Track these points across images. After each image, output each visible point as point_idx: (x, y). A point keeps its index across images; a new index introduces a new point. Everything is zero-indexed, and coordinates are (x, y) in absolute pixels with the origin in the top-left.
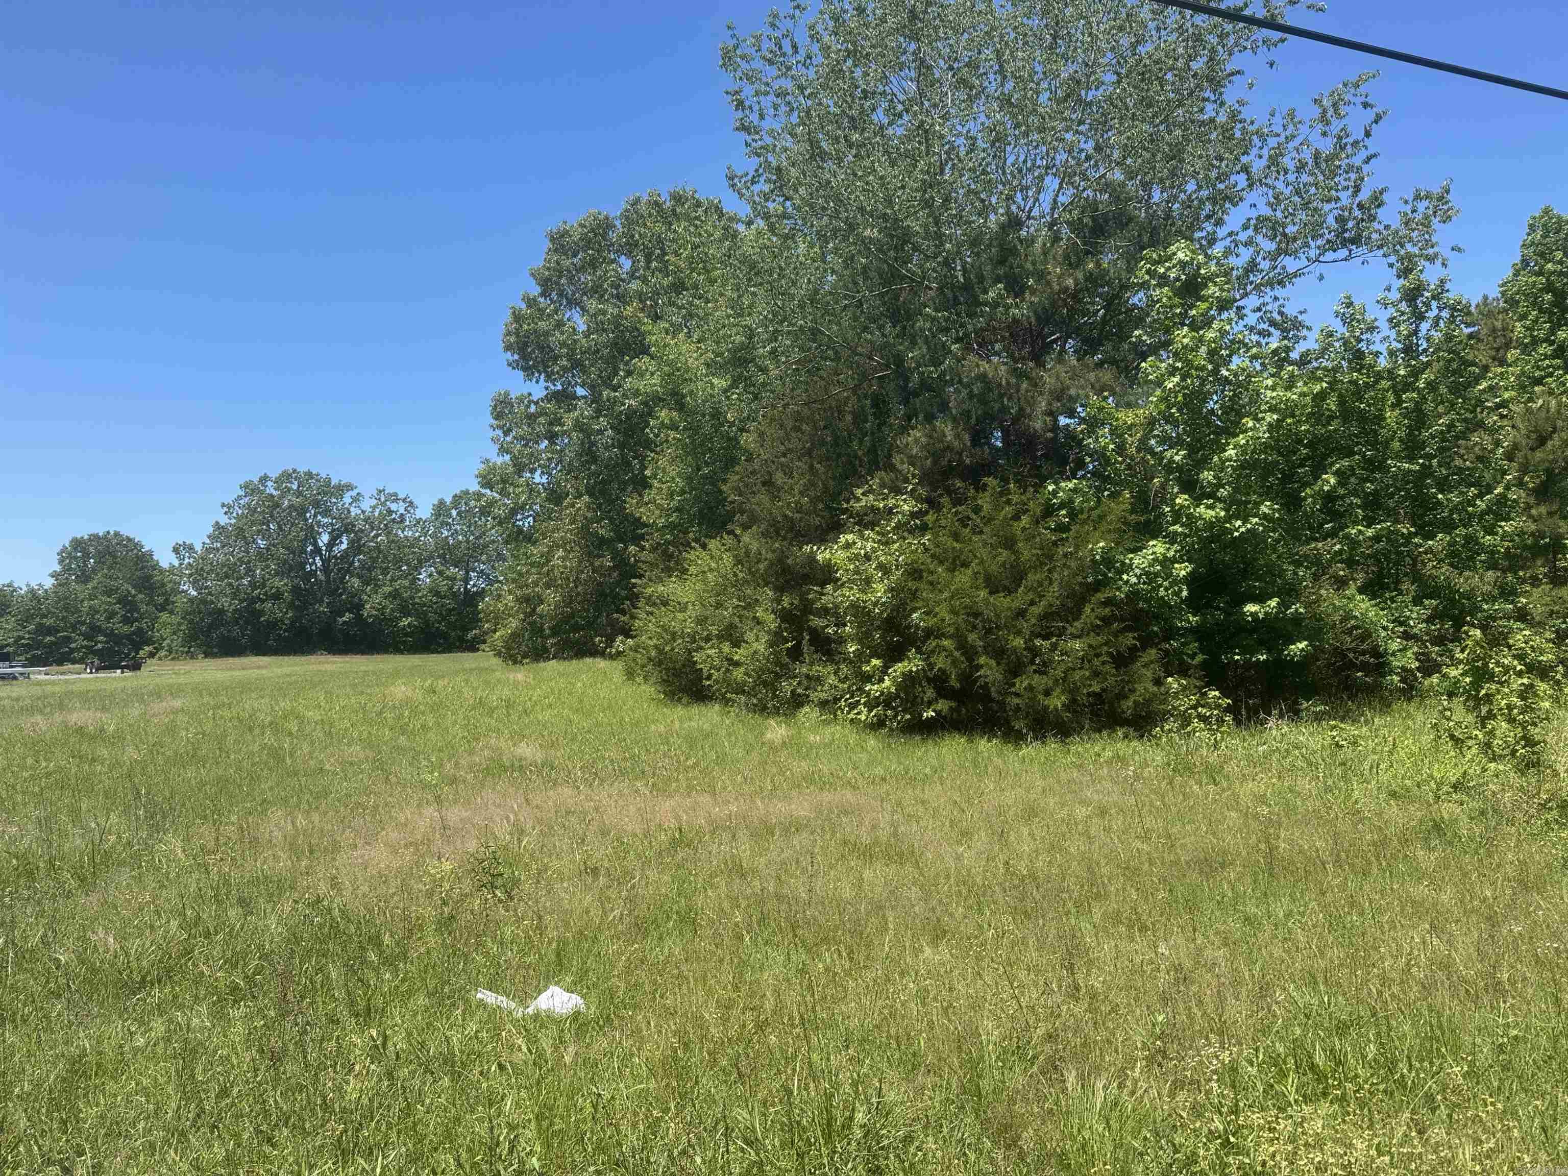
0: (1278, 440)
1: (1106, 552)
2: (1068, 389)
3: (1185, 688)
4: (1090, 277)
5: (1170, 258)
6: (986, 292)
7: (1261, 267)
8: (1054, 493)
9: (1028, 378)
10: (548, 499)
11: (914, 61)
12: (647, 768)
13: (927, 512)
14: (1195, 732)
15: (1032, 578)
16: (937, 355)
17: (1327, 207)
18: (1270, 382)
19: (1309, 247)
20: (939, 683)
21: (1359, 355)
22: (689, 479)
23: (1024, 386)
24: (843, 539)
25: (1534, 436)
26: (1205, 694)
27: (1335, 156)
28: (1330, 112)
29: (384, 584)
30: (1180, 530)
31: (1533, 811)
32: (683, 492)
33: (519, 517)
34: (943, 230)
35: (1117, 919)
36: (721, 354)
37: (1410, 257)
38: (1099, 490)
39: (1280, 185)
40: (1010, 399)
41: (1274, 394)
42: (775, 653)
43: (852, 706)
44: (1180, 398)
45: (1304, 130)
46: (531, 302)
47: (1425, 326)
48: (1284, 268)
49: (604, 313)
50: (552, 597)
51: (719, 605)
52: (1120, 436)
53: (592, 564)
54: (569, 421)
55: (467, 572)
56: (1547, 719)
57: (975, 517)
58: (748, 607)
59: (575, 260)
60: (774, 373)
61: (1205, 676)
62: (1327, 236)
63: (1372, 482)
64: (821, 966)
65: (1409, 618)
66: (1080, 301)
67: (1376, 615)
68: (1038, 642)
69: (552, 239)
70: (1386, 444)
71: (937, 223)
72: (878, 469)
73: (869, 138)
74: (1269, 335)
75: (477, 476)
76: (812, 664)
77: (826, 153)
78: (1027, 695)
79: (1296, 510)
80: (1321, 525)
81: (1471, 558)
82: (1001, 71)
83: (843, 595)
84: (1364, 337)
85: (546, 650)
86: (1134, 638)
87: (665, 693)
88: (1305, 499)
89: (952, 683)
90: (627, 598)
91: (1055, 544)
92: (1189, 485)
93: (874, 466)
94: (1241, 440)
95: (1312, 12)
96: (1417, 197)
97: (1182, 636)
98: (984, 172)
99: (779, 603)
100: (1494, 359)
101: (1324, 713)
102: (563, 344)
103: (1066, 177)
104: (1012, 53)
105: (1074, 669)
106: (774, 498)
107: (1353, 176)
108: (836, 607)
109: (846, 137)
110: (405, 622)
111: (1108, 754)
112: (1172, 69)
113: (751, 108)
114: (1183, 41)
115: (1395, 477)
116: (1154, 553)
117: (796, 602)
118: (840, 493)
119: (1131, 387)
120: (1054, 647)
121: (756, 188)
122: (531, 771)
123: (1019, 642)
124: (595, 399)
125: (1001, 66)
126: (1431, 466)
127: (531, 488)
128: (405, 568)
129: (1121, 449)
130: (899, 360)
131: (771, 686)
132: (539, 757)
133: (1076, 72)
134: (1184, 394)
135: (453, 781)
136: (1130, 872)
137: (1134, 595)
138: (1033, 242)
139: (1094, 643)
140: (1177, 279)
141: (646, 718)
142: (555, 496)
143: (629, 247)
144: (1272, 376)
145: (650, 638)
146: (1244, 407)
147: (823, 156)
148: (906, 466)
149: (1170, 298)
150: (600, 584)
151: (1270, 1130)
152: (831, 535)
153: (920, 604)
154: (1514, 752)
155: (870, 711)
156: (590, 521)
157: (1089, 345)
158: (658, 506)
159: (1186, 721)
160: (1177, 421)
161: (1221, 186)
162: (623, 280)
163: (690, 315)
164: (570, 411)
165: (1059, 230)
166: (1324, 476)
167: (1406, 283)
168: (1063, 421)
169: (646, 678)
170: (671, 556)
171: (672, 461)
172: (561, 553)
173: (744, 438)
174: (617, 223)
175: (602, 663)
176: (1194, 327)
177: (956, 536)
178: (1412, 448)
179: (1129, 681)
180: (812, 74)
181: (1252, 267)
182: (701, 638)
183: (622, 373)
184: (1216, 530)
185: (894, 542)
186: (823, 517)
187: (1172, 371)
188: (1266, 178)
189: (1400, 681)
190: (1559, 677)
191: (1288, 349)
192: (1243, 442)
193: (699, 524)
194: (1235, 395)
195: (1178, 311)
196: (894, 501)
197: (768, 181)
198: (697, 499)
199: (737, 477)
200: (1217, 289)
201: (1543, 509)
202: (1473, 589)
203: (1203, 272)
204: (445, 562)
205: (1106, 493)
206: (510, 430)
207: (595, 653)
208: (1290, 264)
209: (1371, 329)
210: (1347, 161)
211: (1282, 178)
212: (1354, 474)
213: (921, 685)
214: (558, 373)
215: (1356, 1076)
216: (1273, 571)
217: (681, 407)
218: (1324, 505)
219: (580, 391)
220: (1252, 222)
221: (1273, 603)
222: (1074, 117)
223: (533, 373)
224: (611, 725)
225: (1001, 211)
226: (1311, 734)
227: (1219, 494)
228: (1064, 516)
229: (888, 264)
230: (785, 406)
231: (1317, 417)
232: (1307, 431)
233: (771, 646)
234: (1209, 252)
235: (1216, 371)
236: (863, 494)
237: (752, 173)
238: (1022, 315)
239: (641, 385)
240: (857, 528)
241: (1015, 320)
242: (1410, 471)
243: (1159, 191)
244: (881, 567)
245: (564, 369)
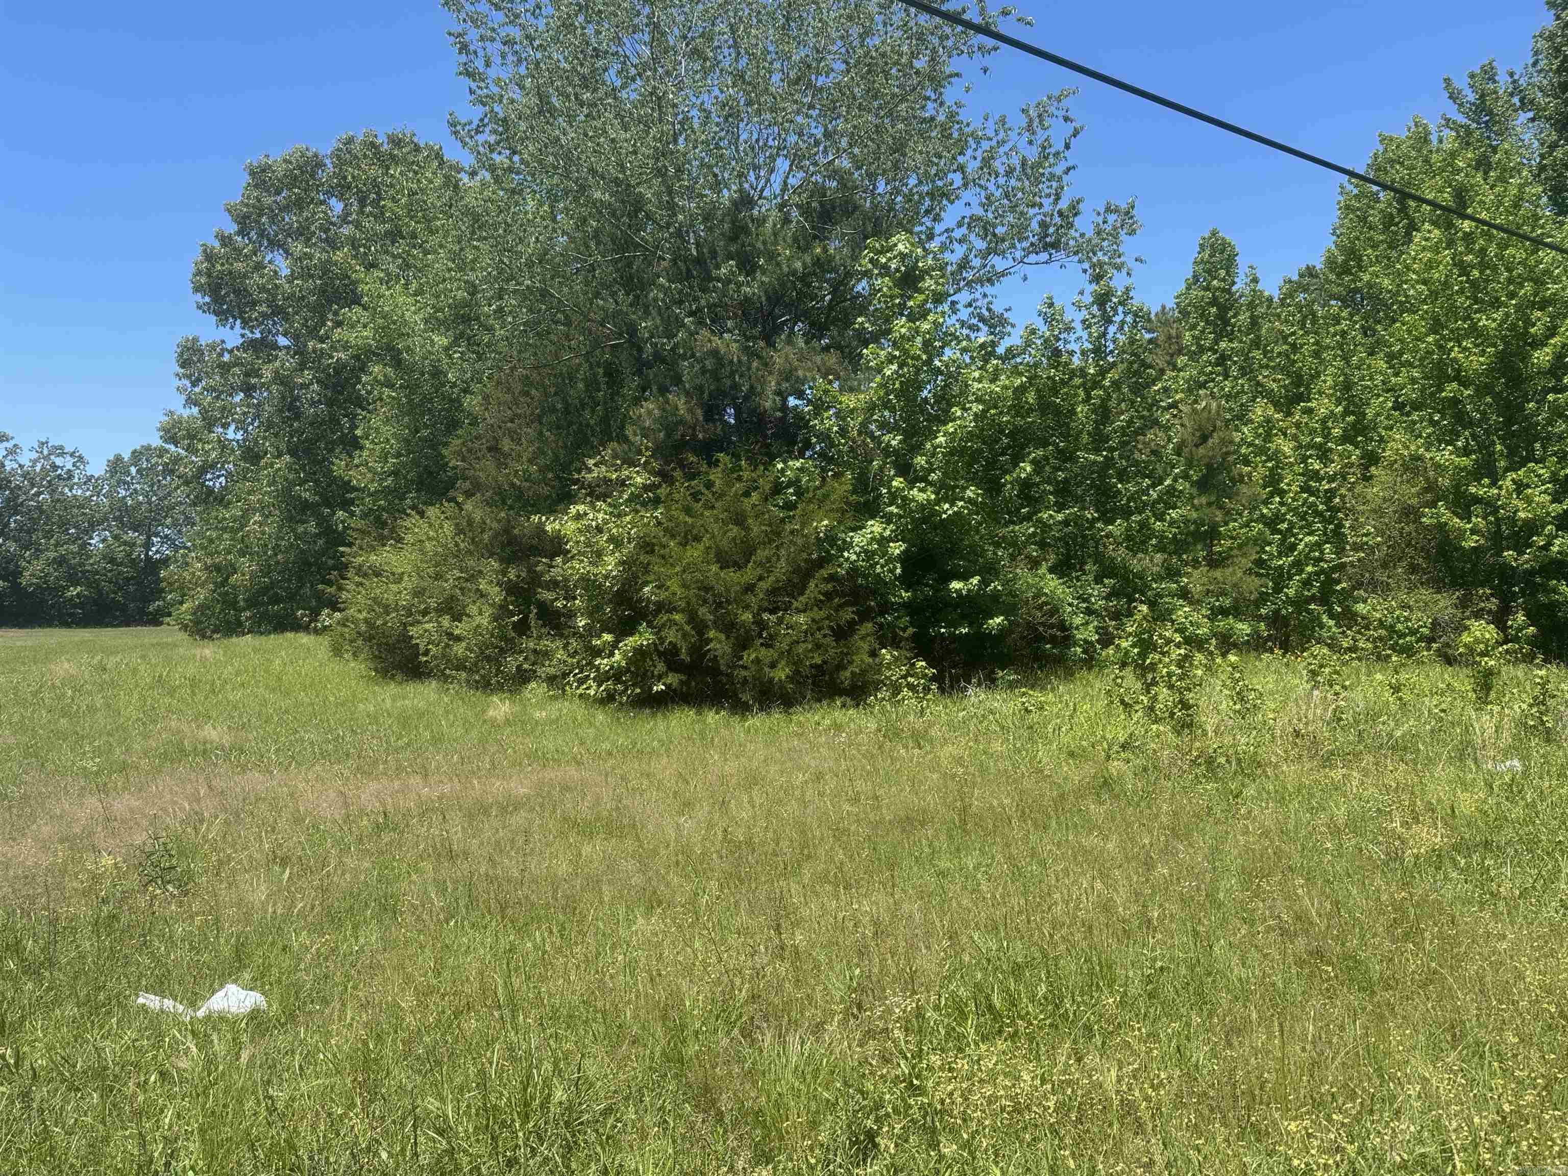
0: (983, 430)
1: (830, 529)
2: (796, 370)
3: (896, 659)
4: (817, 262)
5: (890, 249)
6: (718, 267)
7: (973, 264)
8: (783, 471)
9: (759, 357)
10: (244, 458)
11: (647, 25)
12: (352, 750)
13: (660, 486)
14: (903, 699)
15: (762, 554)
16: (671, 326)
17: (1032, 212)
18: (977, 374)
19: (1015, 247)
20: (670, 657)
21: (1057, 353)
22: (407, 441)
23: (755, 364)
24: (573, 510)
25: (1198, 434)
26: (914, 664)
27: (1040, 165)
28: (1036, 122)
29: (47, 549)
30: (896, 511)
31: (1185, 767)
32: (398, 455)
33: (209, 476)
34: (676, 200)
35: (824, 878)
36: (441, 310)
37: (1101, 264)
38: (823, 470)
39: (991, 187)
40: (741, 376)
41: (980, 386)
42: (500, 627)
43: (581, 682)
44: (897, 386)
45: (1013, 135)
46: (225, 240)
47: (1112, 329)
48: (993, 266)
49: (310, 257)
50: (247, 566)
51: (438, 577)
52: (844, 419)
53: (293, 530)
54: (267, 373)
55: (149, 538)
56: (1200, 685)
57: (706, 492)
58: (471, 578)
59: (278, 198)
60: (500, 333)
61: (915, 648)
62: (1031, 239)
63: (1062, 471)
64: (529, 945)
65: (1091, 595)
66: (809, 285)
67: (1063, 592)
68: (765, 616)
69: (252, 174)
70: (1077, 438)
71: (670, 192)
72: (611, 439)
73: (600, 99)
74: (978, 330)
75: (159, 430)
76: (540, 638)
77: (556, 110)
78: (753, 668)
79: (998, 495)
80: (1018, 510)
81: (1143, 542)
82: (736, 45)
83: (573, 568)
84: (1062, 336)
85: (240, 624)
86: (853, 612)
87: (376, 670)
88: (1004, 485)
89: (682, 657)
90: (334, 568)
91: (783, 521)
92: (904, 469)
93: (607, 437)
94: (950, 427)
95: (1022, 25)
96: (1108, 210)
97: (896, 610)
98: (718, 147)
99: (504, 575)
100: (1169, 363)
101: (1017, 681)
102: (262, 289)
103: (797, 160)
104: (745, 29)
105: (798, 643)
106: (501, 465)
107: (1054, 184)
108: (566, 580)
109: (576, 95)
110: (74, 591)
111: (827, 722)
112: (896, 63)
113: (475, 52)
114: (908, 38)
115: (1083, 468)
116: (872, 532)
117: (524, 575)
118: (571, 463)
119: (855, 373)
120: (780, 621)
121: (480, 138)
122: (217, 756)
123: (747, 617)
124: (300, 351)
125: (735, 41)
126: (1113, 458)
127: (223, 445)
128: (73, 531)
129: (843, 432)
130: (632, 330)
131: (496, 661)
132: (227, 740)
133: (807, 56)
134: (901, 382)
135: (123, 768)
136: (839, 833)
137: (854, 571)
138: (764, 221)
139: (817, 618)
140: (897, 270)
141: (354, 696)
142: (252, 455)
143: (342, 189)
144: (980, 369)
145: (360, 611)
146: (955, 397)
147: (552, 111)
148: (638, 438)
149: (890, 288)
150: (302, 552)
151: (951, 1070)
152: (561, 507)
153: (652, 577)
154: (1172, 714)
155: (599, 686)
156: (292, 484)
157: (817, 330)
158: (370, 470)
159: (897, 690)
160: (894, 407)
161: (940, 183)
162: (334, 224)
163: (407, 265)
164: (270, 361)
165: (788, 211)
166: (1022, 464)
167: (1097, 288)
168: (792, 401)
169: (355, 655)
170: (384, 524)
171: (387, 421)
172: (257, 517)
173: (467, 401)
174: (328, 161)
175: (304, 639)
176: (911, 318)
177: (688, 511)
178: (1099, 441)
179: (847, 654)
180: (541, 24)
181: (964, 264)
182: (419, 612)
183: (329, 323)
184: (927, 513)
185: (626, 515)
186: (553, 487)
187: (891, 359)
188: (979, 178)
189: (1083, 652)
190: (1212, 648)
191: (993, 344)
192: (951, 430)
193: (418, 491)
194: (946, 385)
195: (897, 301)
196: (627, 473)
197: (494, 132)
198: (416, 463)
199: (460, 441)
200: (932, 282)
201: (1204, 500)
202: (1144, 570)
203: (920, 264)
204: (122, 526)
205: (830, 473)
206: (199, 380)
207: (297, 627)
208: (999, 263)
209: (1069, 329)
210: (1049, 170)
211: (992, 179)
212: (1048, 464)
213: (652, 660)
214: (256, 320)
215: (1028, 1013)
216: (976, 552)
217: (398, 363)
218: (1021, 491)
219: (282, 341)
220: (966, 220)
221: (975, 580)
222: (805, 100)
223: (227, 319)
224: (313, 704)
225: (734, 188)
226: (1004, 701)
227: (930, 478)
228: (792, 495)
229: (621, 231)
230: (513, 369)
231: (1018, 409)
232: (1008, 422)
233: (496, 620)
234: (927, 246)
235: (929, 362)
236: (595, 465)
237: (476, 122)
238: (754, 294)
239: (351, 337)
240: (588, 499)
241: (747, 299)
242: (1095, 462)
243: (883, 183)
244: (612, 539)
245: (264, 315)
